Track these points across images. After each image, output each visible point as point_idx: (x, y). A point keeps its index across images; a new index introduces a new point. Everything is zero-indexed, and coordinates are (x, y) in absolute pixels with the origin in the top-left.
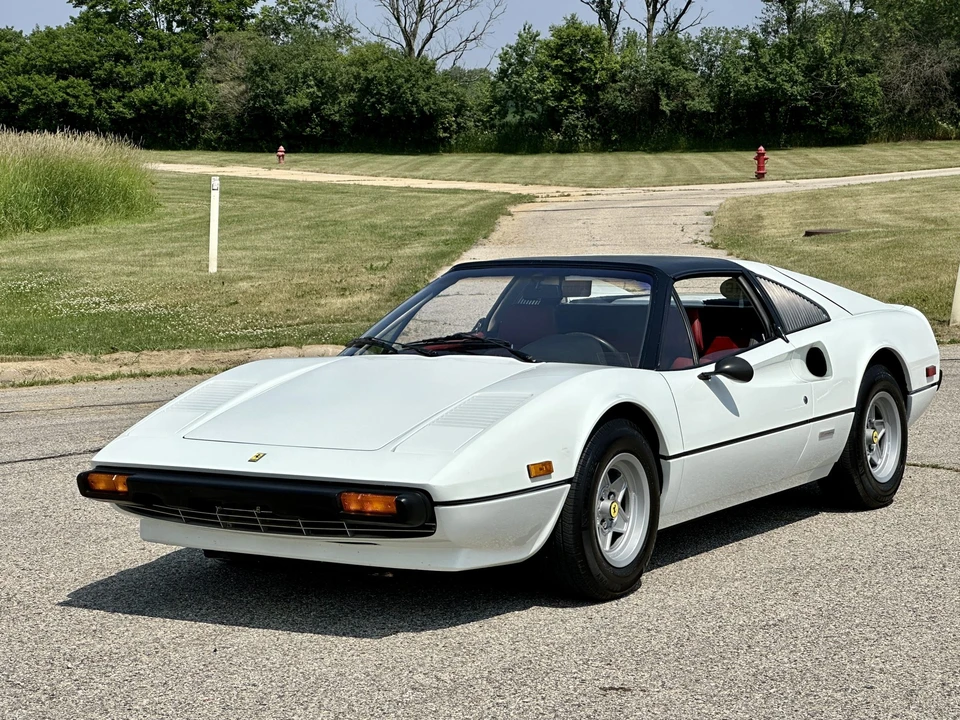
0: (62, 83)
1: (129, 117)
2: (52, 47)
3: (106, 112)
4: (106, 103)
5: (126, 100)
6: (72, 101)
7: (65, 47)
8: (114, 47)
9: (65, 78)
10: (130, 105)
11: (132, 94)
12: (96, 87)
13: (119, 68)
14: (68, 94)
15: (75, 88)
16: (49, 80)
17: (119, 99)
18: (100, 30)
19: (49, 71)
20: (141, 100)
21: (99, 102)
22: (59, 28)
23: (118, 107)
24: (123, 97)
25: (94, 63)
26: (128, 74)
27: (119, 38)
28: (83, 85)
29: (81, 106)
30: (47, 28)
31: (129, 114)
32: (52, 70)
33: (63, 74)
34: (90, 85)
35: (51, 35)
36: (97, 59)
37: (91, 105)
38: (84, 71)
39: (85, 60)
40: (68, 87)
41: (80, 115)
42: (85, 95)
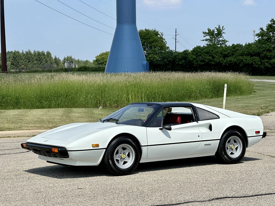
0: (251, 58)
1: (270, 67)
2: (250, 48)
3: (264, 66)
4: (264, 63)
5: (269, 62)
6: (254, 63)
7: (253, 48)
8: (267, 48)
9: (252, 57)
10: (270, 64)
11: (271, 61)
12: (261, 59)
13: (268, 54)
14: (253, 61)
15: (255, 59)
16: (248, 58)
17: (267, 62)
18: (263, 43)
19: (248, 55)
20: (273, 62)
21: (262, 63)
22: (252, 43)
23: (267, 64)
24: (268, 61)
25: (261, 52)
26: (270, 55)
27: (268, 45)
28: (257, 59)
29: (256, 64)
30: (249, 43)
31: (270, 66)
32: (249, 55)
33: (252, 56)
34: (259, 59)
35: (249, 45)
36: (262, 51)
37: (259, 64)
38: (258, 54)
39: (258, 52)
40: (253, 59)
41: (256, 67)
42: (258, 61)
